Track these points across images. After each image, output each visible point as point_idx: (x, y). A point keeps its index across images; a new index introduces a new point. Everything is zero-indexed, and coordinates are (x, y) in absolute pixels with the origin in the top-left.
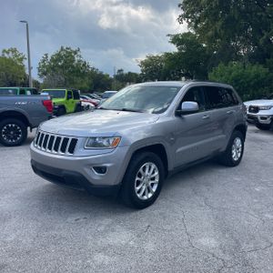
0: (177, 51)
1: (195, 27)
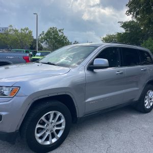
0: (125, 32)
1: (136, 17)
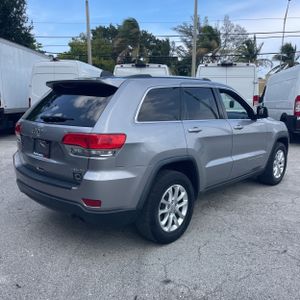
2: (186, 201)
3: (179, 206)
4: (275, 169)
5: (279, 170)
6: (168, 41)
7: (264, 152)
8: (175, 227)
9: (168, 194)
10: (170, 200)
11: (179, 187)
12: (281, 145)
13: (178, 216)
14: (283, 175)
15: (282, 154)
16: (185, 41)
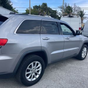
2: (41, 68)
3: (37, 70)
4: (83, 54)
5: (84, 55)
6: (56, 10)
7: (78, 48)
8: (35, 79)
9: (31, 65)
10: (32, 68)
11: (37, 62)
12: (86, 45)
13: (36, 74)
14: (86, 56)
15: (86, 49)
16: (62, 11)
